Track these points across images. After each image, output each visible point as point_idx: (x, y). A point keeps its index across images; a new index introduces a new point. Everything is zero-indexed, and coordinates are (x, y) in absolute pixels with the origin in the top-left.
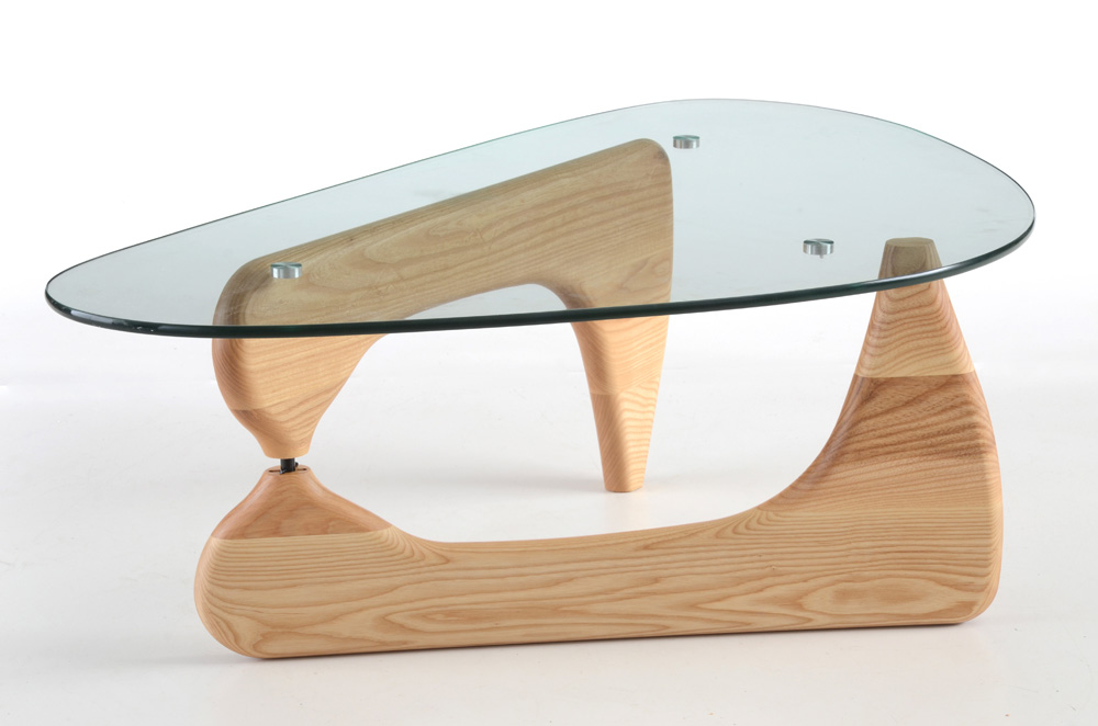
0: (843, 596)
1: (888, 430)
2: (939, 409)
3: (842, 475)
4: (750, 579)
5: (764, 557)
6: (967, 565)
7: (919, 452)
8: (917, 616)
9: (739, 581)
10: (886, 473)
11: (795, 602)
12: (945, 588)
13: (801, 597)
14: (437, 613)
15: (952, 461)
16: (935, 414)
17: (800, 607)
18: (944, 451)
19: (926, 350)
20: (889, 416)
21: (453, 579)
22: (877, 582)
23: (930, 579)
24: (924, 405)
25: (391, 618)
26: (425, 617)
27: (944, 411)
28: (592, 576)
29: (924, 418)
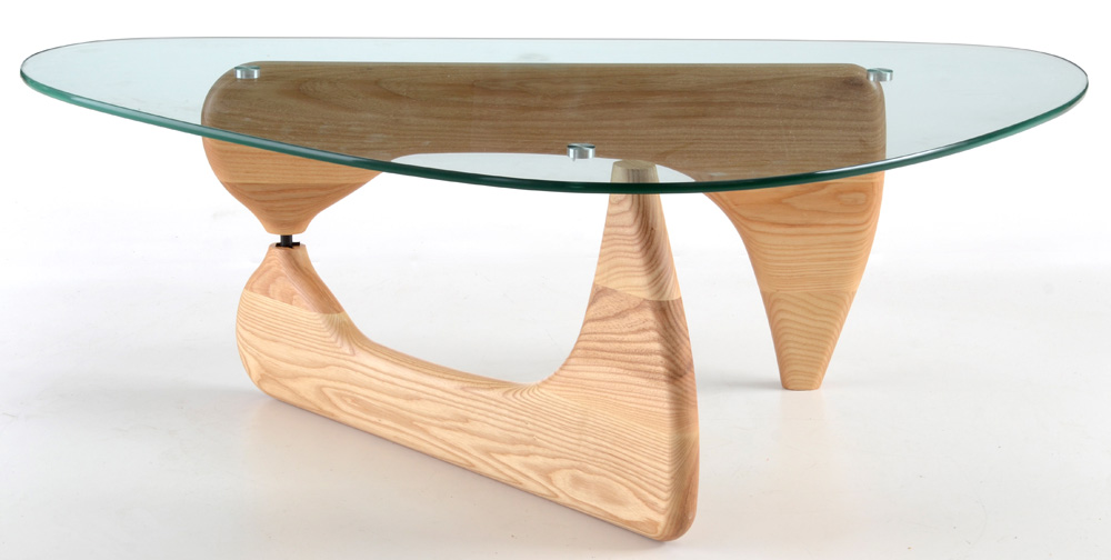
0: (577, 482)
1: (605, 337)
2: (635, 328)
3: (577, 368)
4: (521, 442)
5: (529, 426)
6: (654, 486)
7: (623, 364)
8: (621, 520)
9: (514, 442)
10: (602, 376)
11: (547, 474)
12: (639, 501)
13: (550, 472)
14: (347, 396)
15: (644, 382)
16: (633, 333)
17: (550, 480)
18: (639, 370)
19: (627, 269)
20: (604, 324)
21: (356, 371)
22: (597, 477)
23: (630, 489)
24: (625, 321)
25: (324, 389)
26: (341, 396)
27: (639, 331)
28: (431, 401)
29: (626, 334)
